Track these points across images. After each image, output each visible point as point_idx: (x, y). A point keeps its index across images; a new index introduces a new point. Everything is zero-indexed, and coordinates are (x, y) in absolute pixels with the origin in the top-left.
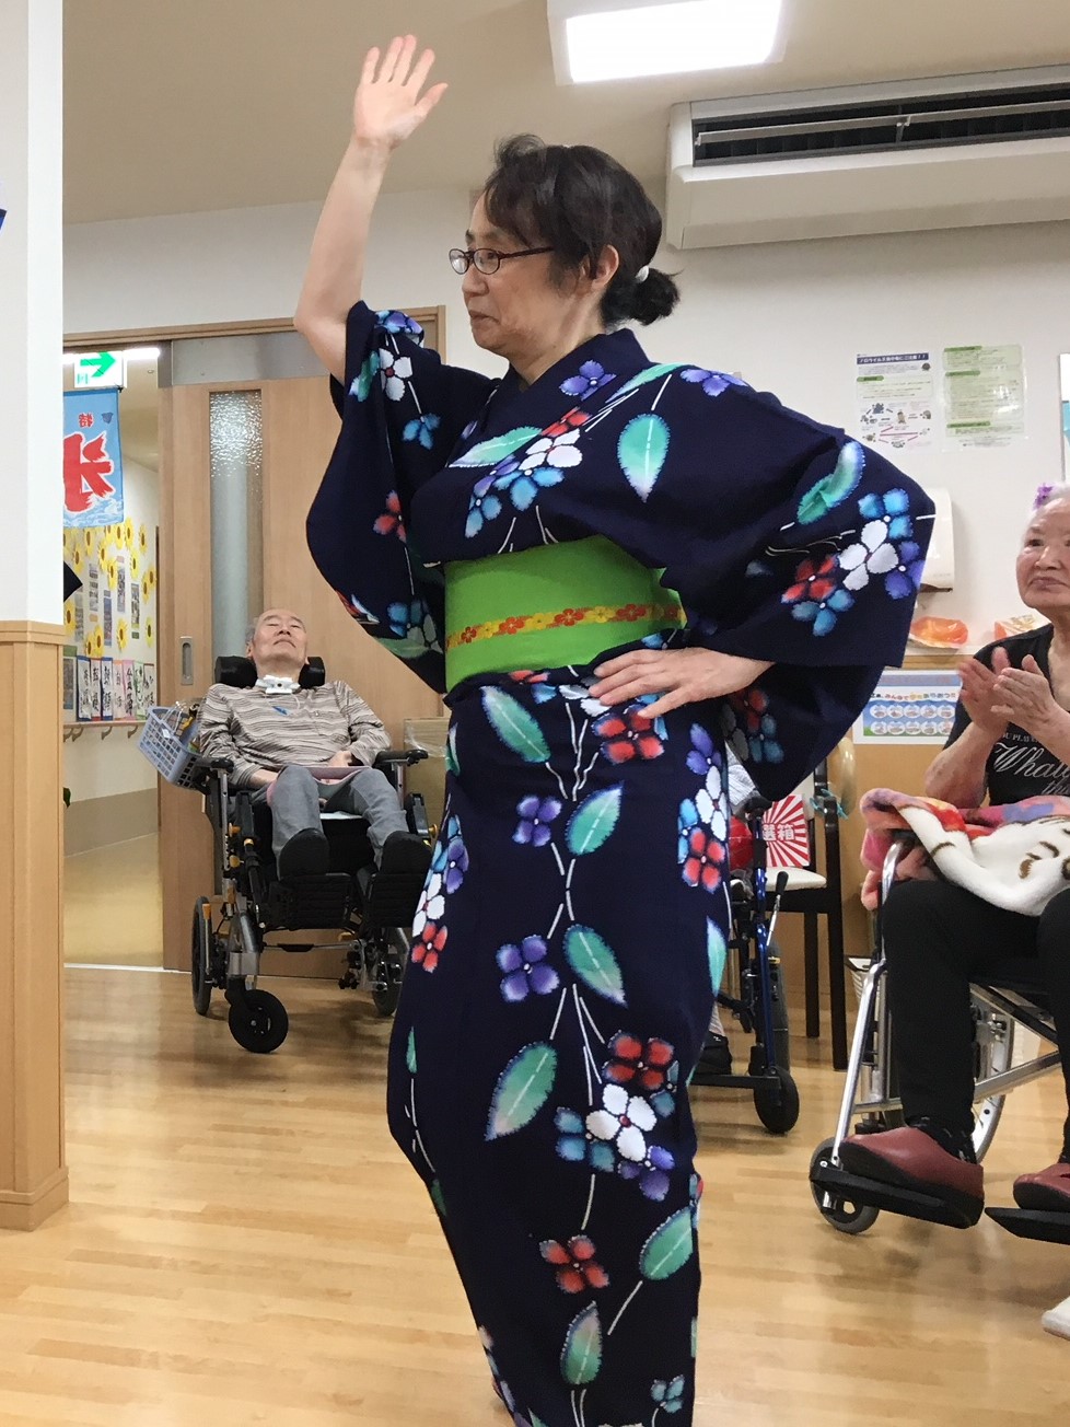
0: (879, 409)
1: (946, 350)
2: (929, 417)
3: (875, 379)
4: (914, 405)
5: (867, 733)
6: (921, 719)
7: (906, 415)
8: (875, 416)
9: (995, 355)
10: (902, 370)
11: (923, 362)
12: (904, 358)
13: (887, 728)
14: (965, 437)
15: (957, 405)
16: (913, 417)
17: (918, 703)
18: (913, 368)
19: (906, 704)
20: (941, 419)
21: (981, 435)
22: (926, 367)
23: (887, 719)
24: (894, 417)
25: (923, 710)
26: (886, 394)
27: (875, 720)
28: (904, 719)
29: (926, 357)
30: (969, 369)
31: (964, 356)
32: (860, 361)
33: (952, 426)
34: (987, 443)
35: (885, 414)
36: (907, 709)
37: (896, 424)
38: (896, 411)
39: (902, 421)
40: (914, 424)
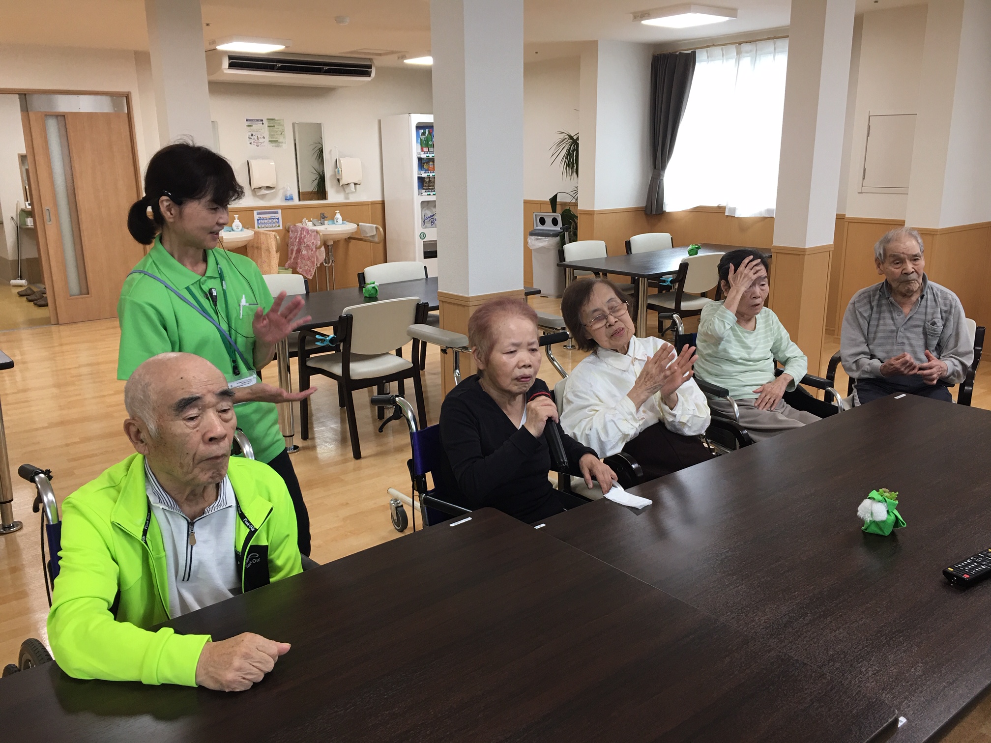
0: (252, 135)
1: (268, 119)
2: (264, 138)
3: (250, 126)
4: (261, 135)
5: (258, 228)
6: (270, 223)
8: (252, 137)
9: (279, 121)
10: (257, 124)
11: (262, 122)
12: (258, 120)
13: (263, 226)
14: (274, 144)
15: (271, 136)
16: (260, 138)
17: (270, 219)
18: (260, 124)
19: (266, 219)
20: (267, 139)
21: (276, 144)
22: (263, 124)
23: (262, 224)
24: (256, 138)
25: (270, 221)
26: (253, 131)
27: (260, 224)
28: (267, 223)
29: (262, 121)
30: (273, 125)
31: (271, 121)
32: (247, 120)
33: (269, 141)
34: (278, 146)
35: (254, 137)
38: (257, 136)
39: (258, 139)
40: (261, 140)
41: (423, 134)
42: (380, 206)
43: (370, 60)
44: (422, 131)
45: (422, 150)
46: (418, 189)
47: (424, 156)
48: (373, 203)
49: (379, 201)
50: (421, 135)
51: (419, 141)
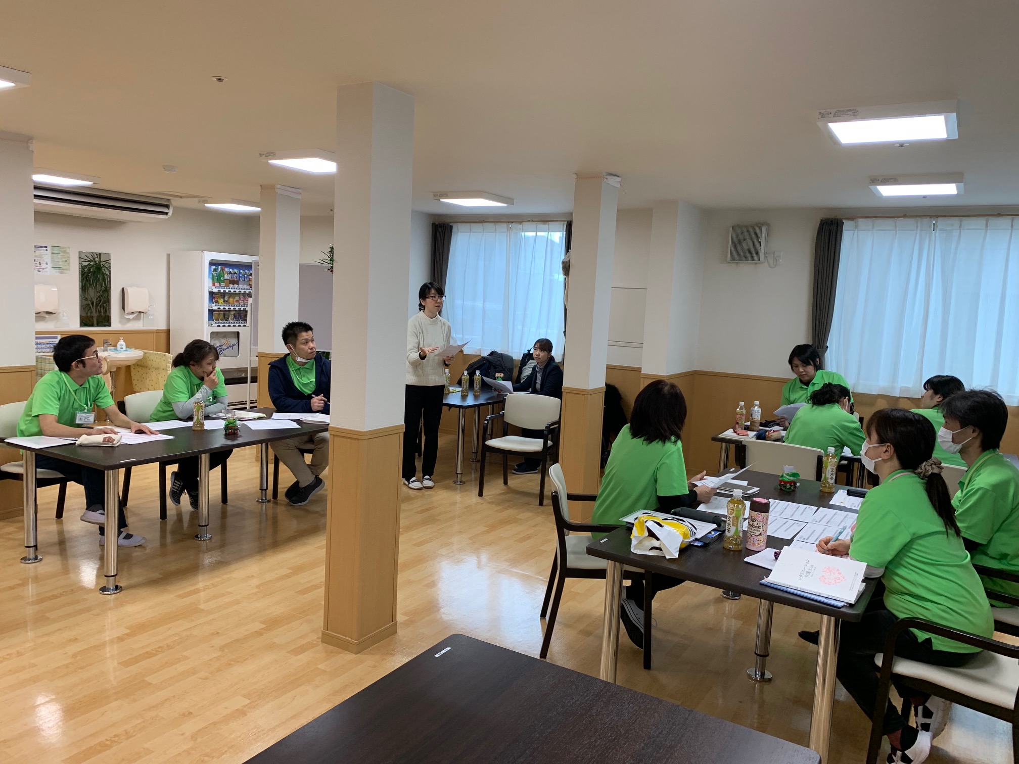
1: (52, 246)
2: (47, 264)
4: (44, 261)
7: (41, 263)
9: (64, 249)
10: (41, 250)
11: (45, 249)
12: (41, 247)
14: (57, 271)
15: (55, 262)
16: (43, 264)
17: (48, 344)
18: (43, 250)
19: (44, 344)
20: (50, 266)
21: (60, 271)
22: (47, 250)
23: (40, 349)
24: (38, 263)
26: (36, 257)
28: (44, 348)
29: (46, 247)
30: (57, 252)
31: (56, 248)
33: (53, 267)
34: (61, 273)
36: (44, 345)
37: (38, 265)
38: (39, 261)
39: (40, 265)
40: (44, 266)
41: (215, 270)
42: (164, 335)
43: (169, 200)
44: (214, 267)
45: (214, 285)
46: (209, 320)
47: (215, 290)
48: (158, 332)
49: (163, 330)
50: (213, 271)
51: (211, 276)
